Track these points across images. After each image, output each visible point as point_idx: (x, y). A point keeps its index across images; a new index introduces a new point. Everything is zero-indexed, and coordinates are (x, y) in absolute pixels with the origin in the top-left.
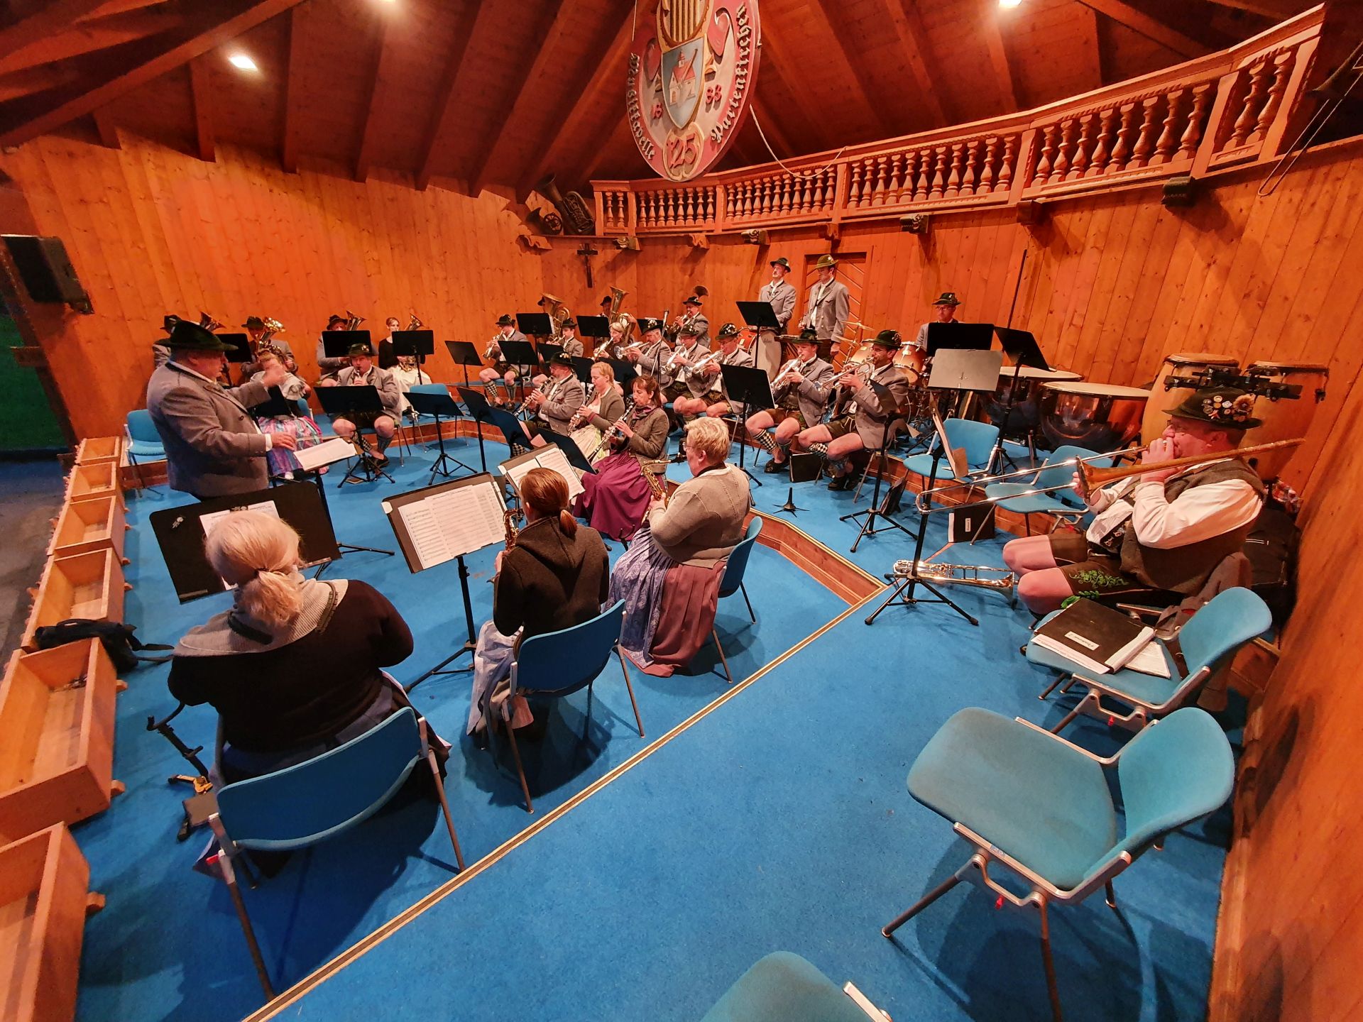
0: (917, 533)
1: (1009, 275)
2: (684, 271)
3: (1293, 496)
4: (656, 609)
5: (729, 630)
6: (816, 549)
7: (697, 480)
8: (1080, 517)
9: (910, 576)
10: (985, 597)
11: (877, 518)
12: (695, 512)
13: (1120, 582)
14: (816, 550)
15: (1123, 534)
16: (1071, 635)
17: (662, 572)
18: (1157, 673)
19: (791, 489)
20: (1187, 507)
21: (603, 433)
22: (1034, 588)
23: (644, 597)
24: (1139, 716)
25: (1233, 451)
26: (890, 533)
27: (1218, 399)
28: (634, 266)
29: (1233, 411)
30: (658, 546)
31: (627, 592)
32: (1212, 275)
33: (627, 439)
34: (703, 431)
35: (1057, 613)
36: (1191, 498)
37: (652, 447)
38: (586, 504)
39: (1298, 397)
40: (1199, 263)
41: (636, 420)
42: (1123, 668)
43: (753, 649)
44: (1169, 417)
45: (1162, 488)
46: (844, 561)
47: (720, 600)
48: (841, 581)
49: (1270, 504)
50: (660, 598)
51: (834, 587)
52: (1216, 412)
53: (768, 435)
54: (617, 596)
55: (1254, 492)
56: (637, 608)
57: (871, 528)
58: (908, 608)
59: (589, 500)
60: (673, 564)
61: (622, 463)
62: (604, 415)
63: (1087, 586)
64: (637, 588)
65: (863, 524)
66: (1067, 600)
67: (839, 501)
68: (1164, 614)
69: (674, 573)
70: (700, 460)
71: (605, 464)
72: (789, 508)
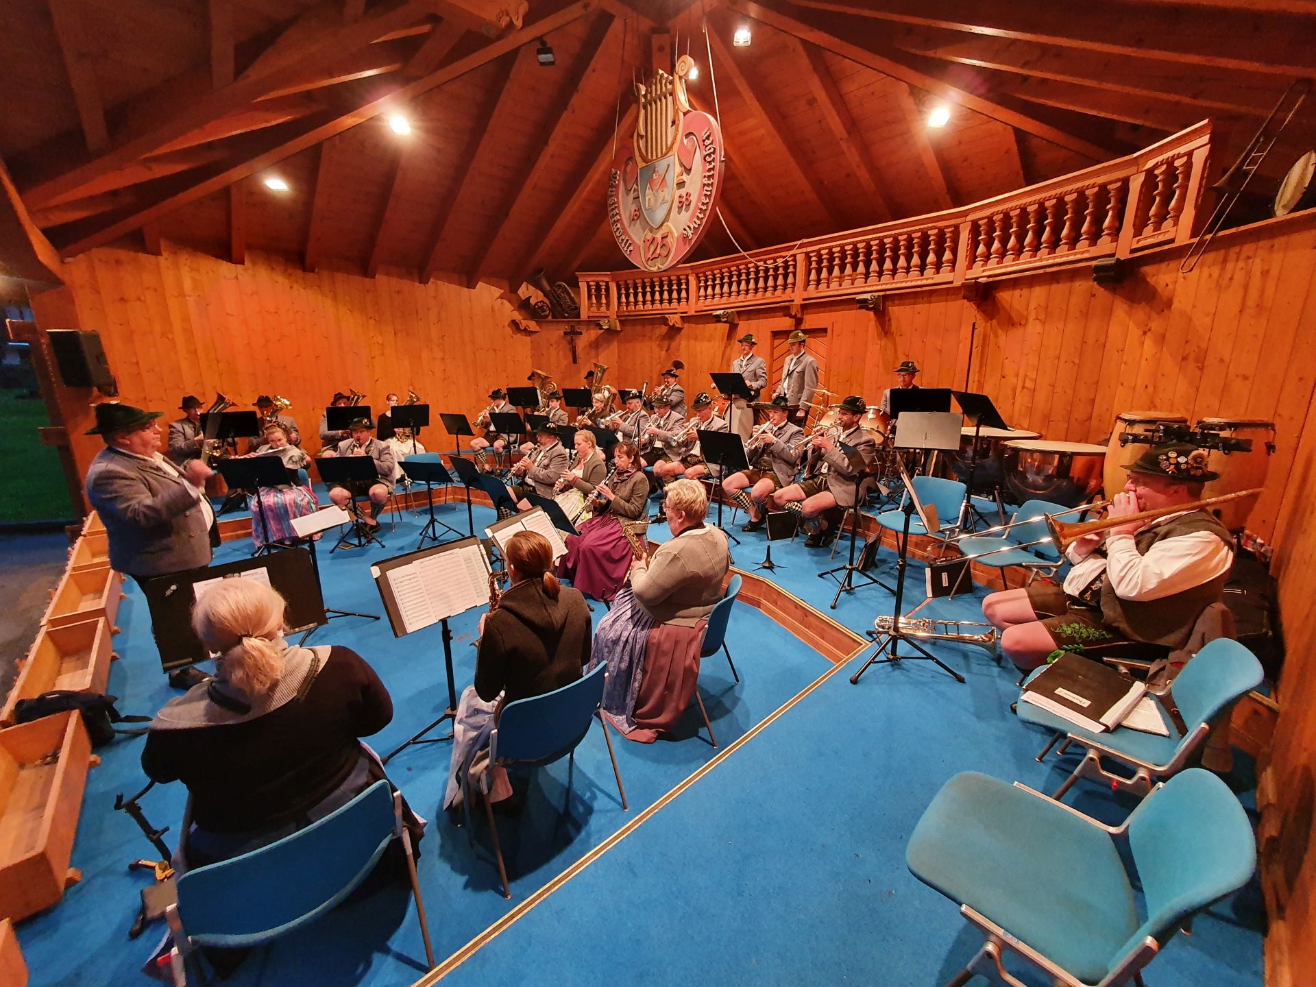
0: (895, 588)
1: (961, 345)
2: (661, 348)
3: (1262, 545)
4: (639, 671)
5: (712, 691)
6: (797, 606)
7: (677, 540)
8: (1055, 570)
9: (892, 633)
10: (970, 653)
11: (855, 575)
12: (676, 572)
13: (1103, 635)
14: (797, 608)
15: (1100, 588)
16: (1061, 691)
17: (643, 632)
18: (1154, 731)
19: (769, 547)
20: (1160, 559)
21: (586, 495)
22: (1017, 643)
23: (626, 658)
24: (1143, 779)
25: (1197, 503)
26: (869, 589)
27: (1173, 455)
28: (615, 344)
29: (1189, 466)
30: (640, 606)
31: (609, 652)
32: (1148, 342)
33: (609, 501)
34: (682, 493)
35: (1044, 668)
36: (1163, 550)
37: (632, 508)
38: (570, 565)
39: (1250, 451)
40: (1134, 331)
41: (617, 483)
42: (1119, 727)
43: (737, 711)
44: (1129, 472)
45: (1133, 542)
46: (825, 618)
47: (701, 659)
48: (823, 638)
49: (1241, 554)
50: (642, 659)
51: (816, 645)
52: (1172, 467)
53: (744, 494)
54: (600, 656)
55: (1223, 543)
56: (619, 668)
57: (849, 584)
58: (892, 665)
59: (572, 560)
60: (655, 623)
61: (603, 525)
62: (586, 479)
63: (1071, 640)
64: (619, 649)
65: (841, 580)
66: (1052, 654)
67: (816, 558)
68: (1153, 668)
69: (656, 633)
70: (680, 521)
71: (588, 526)
72: (767, 565)
